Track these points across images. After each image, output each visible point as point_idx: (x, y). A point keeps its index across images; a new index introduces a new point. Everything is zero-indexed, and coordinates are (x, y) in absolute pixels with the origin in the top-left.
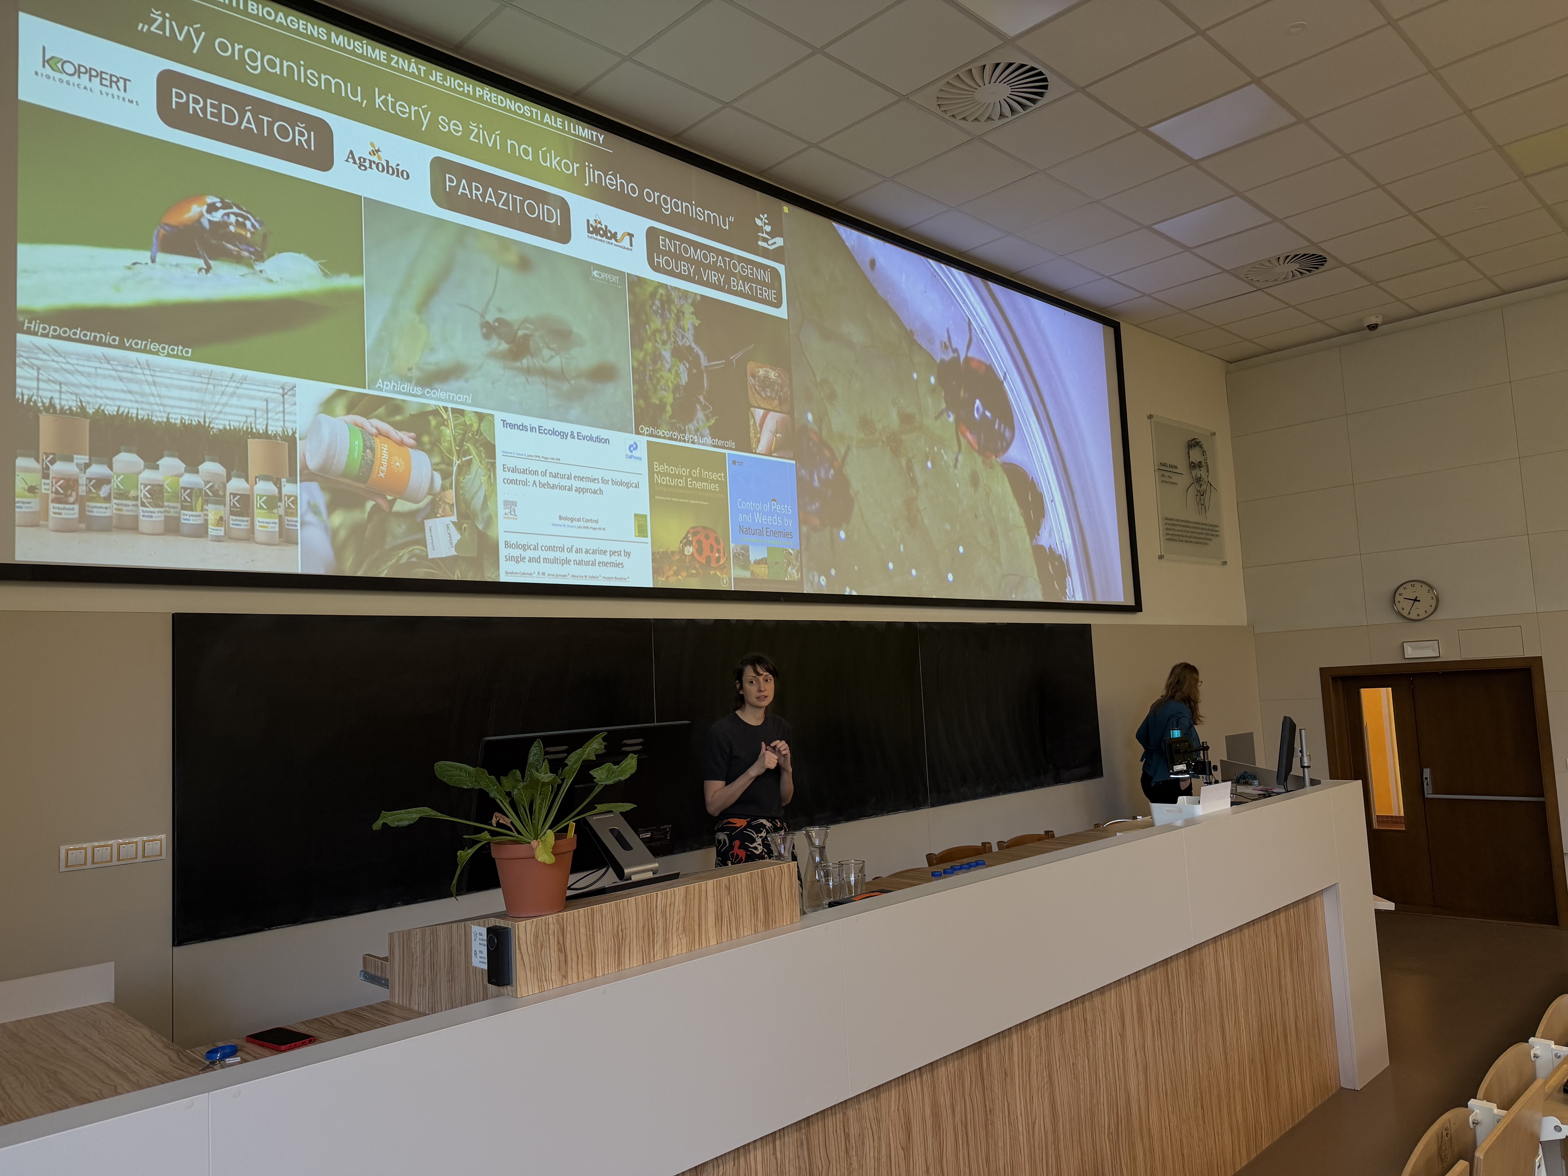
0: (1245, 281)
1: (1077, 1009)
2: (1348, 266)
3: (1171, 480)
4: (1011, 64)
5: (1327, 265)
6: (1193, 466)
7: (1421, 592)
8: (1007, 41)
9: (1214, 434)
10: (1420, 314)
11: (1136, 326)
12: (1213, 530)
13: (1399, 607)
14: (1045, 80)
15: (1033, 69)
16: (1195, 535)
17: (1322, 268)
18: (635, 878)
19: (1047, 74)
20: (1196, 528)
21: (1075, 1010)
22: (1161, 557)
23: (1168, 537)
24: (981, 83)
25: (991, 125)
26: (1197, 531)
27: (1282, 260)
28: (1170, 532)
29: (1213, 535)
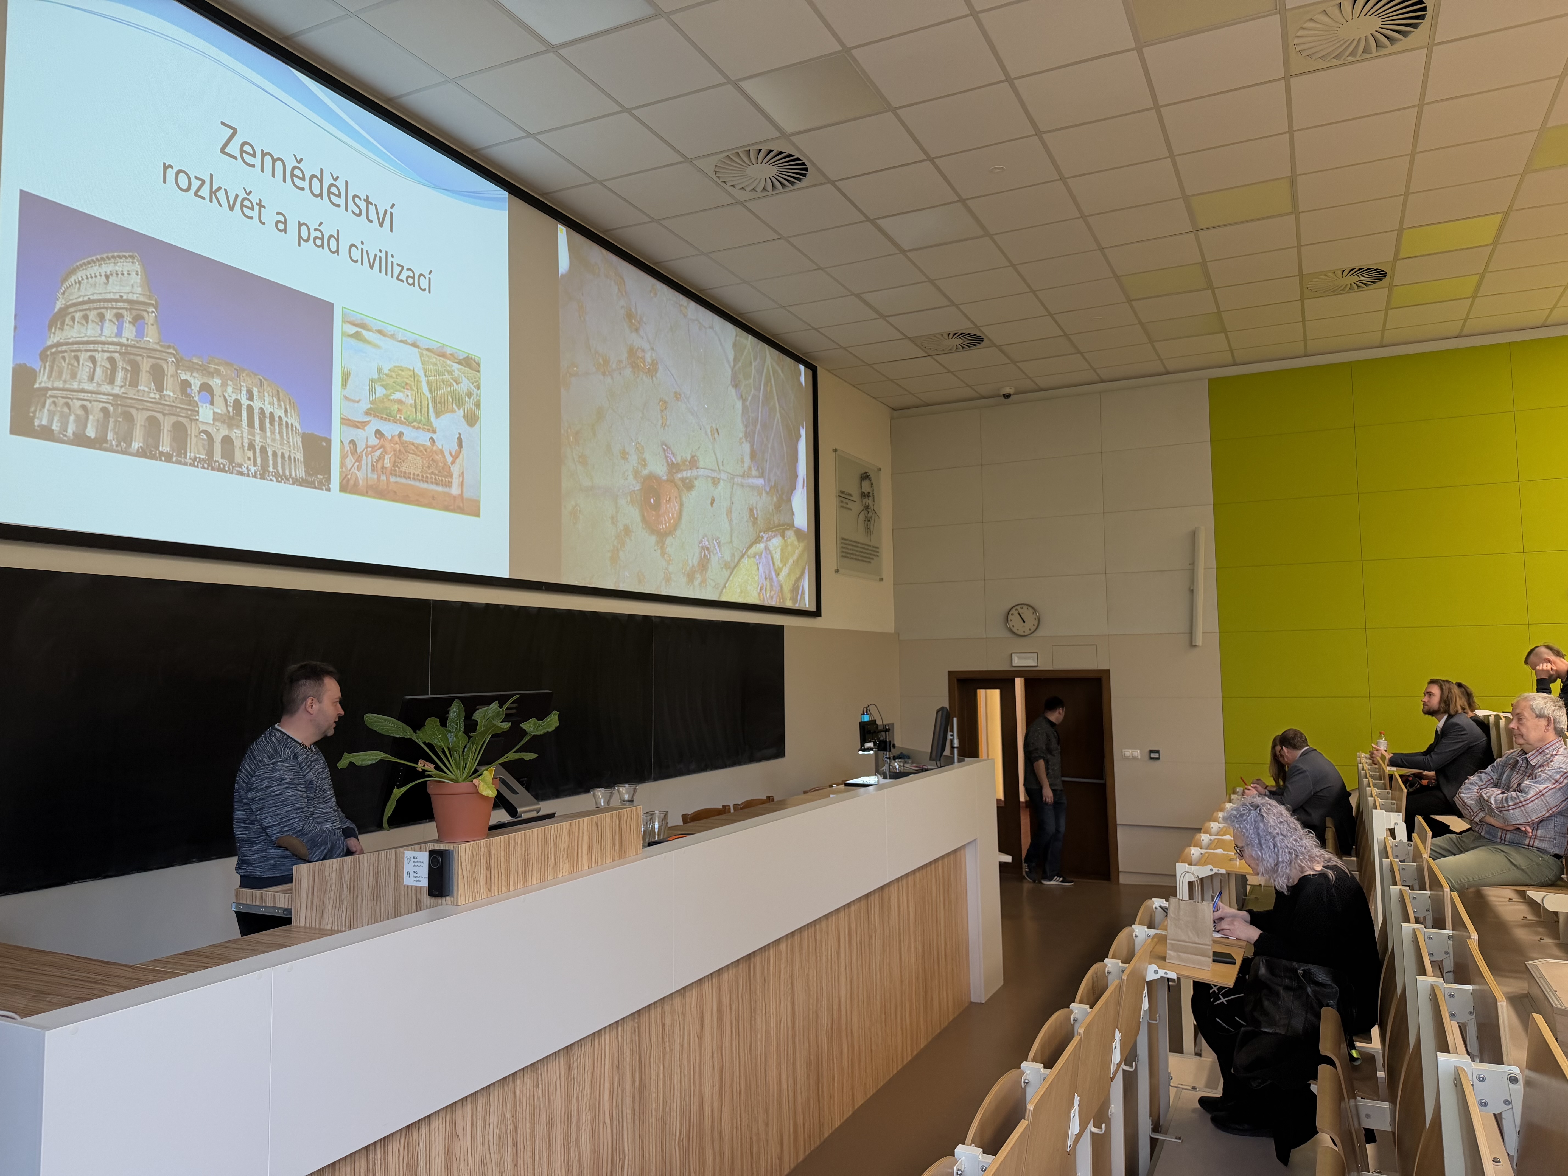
0: (920, 348)
1: (811, 930)
2: (999, 347)
3: (848, 506)
4: (781, 153)
5: (983, 344)
6: (864, 495)
7: (1027, 613)
8: (785, 135)
9: (880, 469)
10: (1041, 390)
11: (829, 371)
12: (874, 551)
13: (1011, 624)
14: (806, 170)
15: (798, 159)
16: (862, 554)
17: (979, 346)
18: (525, 816)
19: (809, 166)
20: (863, 548)
21: (810, 931)
22: (837, 571)
23: (844, 554)
24: (754, 161)
25: (753, 195)
26: (864, 551)
27: (951, 336)
28: (844, 550)
29: (874, 555)
